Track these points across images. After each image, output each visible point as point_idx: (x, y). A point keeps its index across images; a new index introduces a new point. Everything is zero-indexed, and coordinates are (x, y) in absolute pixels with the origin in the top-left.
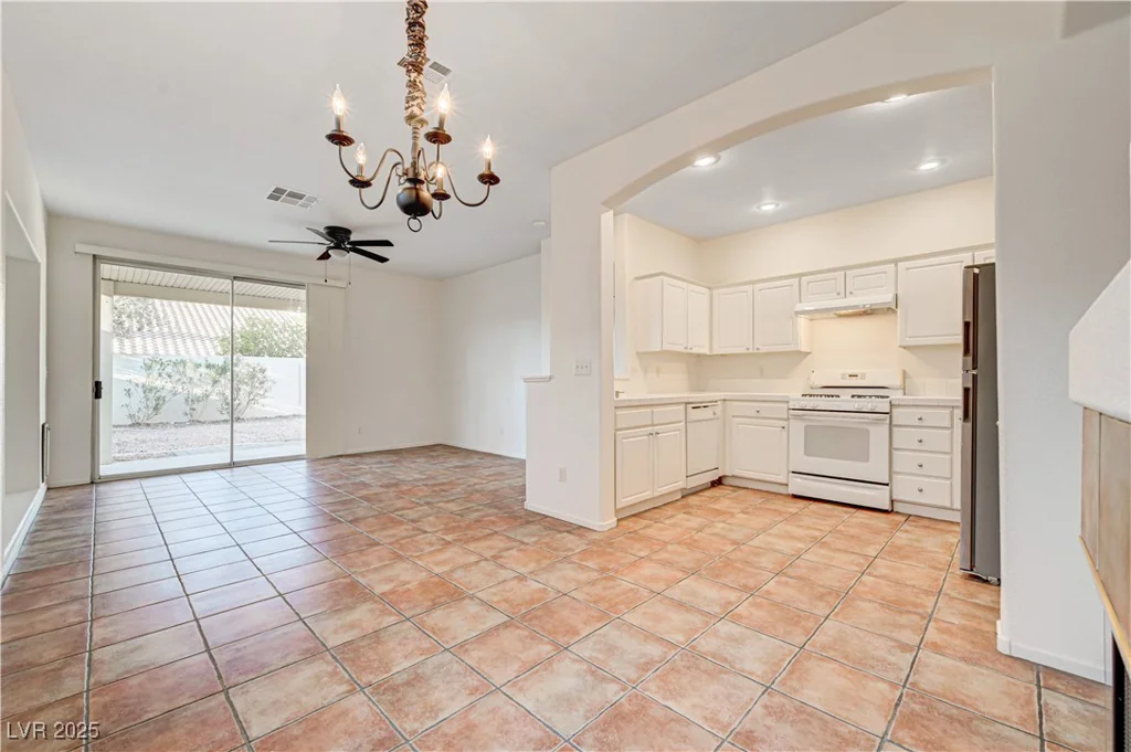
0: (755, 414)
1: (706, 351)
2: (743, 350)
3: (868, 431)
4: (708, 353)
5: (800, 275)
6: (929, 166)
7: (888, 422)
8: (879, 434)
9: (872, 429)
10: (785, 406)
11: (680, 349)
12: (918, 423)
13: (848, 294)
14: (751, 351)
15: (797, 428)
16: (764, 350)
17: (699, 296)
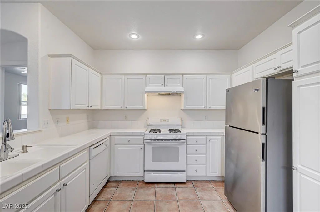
0: (127, 142)
1: (99, 107)
2: (119, 108)
3: (178, 148)
4: (100, 109)
5: (146, 74)
6: (199, 37)
7: (185, 143)
8: (182, 149)
9: (180, 147)
10: (143, 137)
11: (85, 107)
12: (195, 142)
13: (165, 85)
14: (123, 108)
15: (148, 148)
16: (129, 108)
17: (95, 77)
